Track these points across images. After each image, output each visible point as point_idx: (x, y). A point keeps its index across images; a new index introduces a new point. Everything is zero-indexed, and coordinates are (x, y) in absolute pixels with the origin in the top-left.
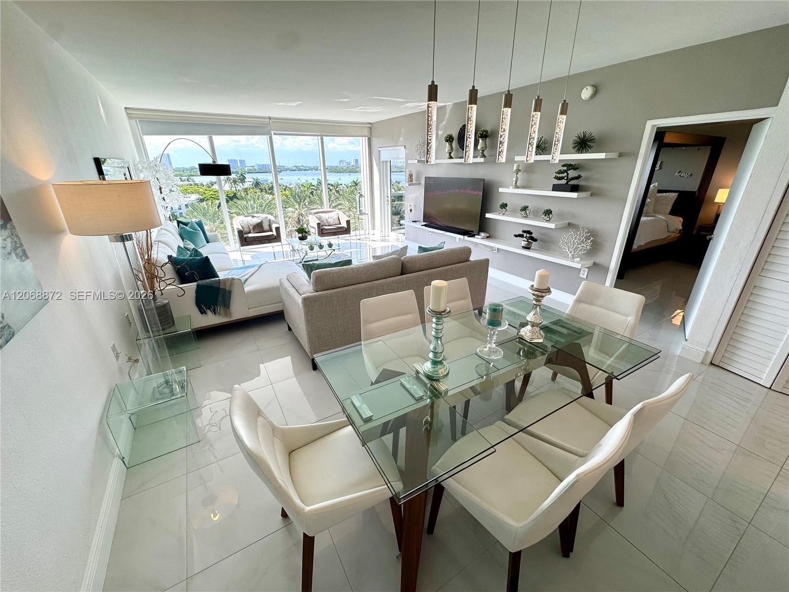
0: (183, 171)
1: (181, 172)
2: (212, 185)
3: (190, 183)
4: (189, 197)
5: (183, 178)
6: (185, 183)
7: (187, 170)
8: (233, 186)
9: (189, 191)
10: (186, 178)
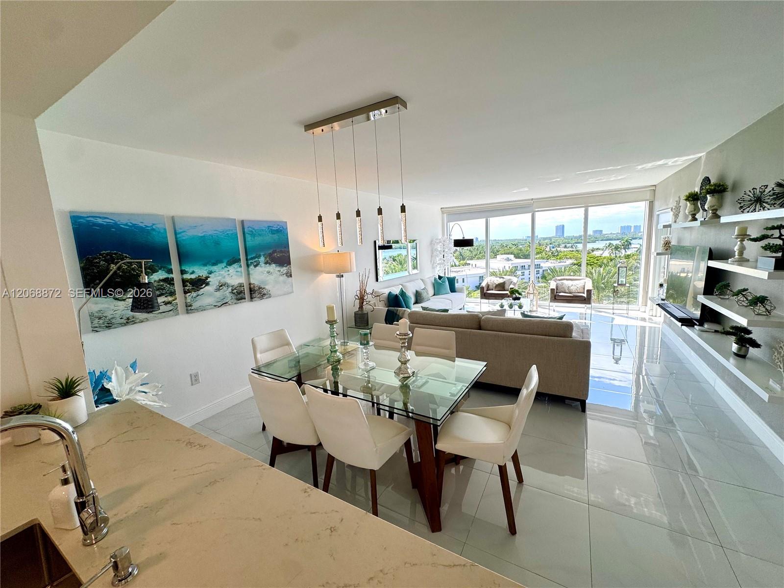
0: (572, 239)
1: (569, 240)
2: (593, 251)
3: (572, 249)
4: (565, 262)
5: (568, 245)
6: (568, 249)
7: (576, 237)
8: (614, 252)
9: (568, 257)
10: (570, 245)
